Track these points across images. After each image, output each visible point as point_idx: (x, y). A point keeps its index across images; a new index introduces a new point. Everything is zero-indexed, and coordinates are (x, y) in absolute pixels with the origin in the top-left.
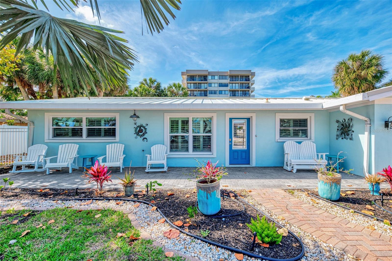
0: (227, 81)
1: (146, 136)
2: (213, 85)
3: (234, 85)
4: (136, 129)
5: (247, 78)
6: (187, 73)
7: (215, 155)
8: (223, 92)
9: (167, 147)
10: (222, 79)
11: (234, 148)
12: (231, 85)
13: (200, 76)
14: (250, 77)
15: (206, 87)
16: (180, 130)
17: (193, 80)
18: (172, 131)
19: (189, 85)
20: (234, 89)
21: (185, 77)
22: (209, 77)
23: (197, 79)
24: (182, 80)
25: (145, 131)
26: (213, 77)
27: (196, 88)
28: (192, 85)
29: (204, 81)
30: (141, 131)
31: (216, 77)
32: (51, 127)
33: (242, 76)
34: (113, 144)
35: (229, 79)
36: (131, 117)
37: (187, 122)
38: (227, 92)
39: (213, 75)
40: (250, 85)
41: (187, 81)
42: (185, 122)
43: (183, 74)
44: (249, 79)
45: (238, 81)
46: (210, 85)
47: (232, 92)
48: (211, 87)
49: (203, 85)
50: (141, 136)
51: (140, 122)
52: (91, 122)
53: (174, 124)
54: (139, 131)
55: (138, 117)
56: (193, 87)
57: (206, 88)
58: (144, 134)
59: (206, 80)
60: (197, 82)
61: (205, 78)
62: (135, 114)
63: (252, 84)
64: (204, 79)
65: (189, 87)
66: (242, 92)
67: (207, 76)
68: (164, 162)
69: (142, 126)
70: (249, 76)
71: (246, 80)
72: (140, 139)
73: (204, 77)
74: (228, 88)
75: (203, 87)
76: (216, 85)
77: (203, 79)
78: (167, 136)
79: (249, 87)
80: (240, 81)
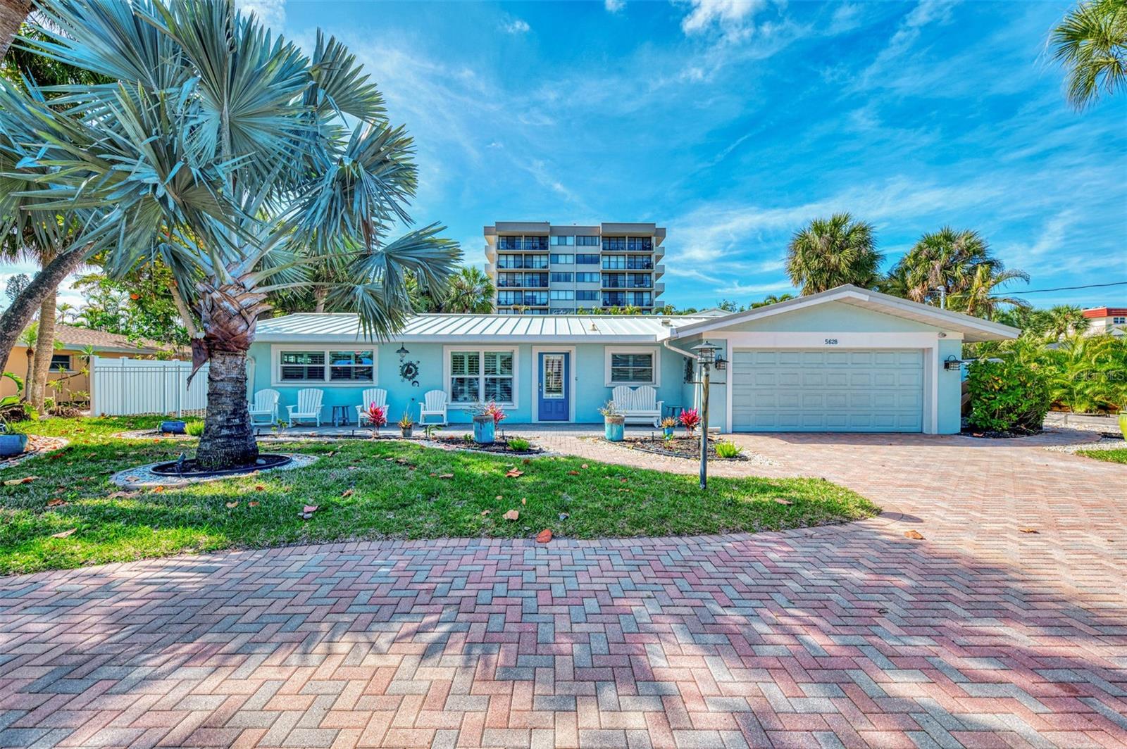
0: (594, 250)
1: (416, 378)
2: (562, 259)
3: (613, 259)
4: (403, 368)
5: (646, 243)
6: (497, 230)
7: (516, 407)
8: (587, 277)
9: (447, 393)
10: (584, 245)
11: (546, 396)
12: (606, 259)
13: (530, 237)
14: (654, 240)
15: (543, 264)
16: (466, 370)
17: (514, 247)
18: (454, 372)
19: (503, 258)
20: (613, 269)
21: (494, 239)
22: (553, 240)
23: (523, 245)
24: (486, 247)
25: (416, 372)
26: (562, 240)
27: (521, 267)
28: (511, 258)
29: (540, 249)
30: (409, 371)
31: (570, 240)
32: (280, 365)
33: (633, 238)
34: (372, 390)
35: (601, 244)
36: (398, 351)
37: (477, 358)
38: (595, 278)
39: (562, 233)
40: (653, 259)
41: (499, 248)
42: (474, 359)
43: (487, 231)
44: (650, 245)
45: (622, 249)
46: (555, 258)
47: (607, 278)
48: (558, 263)
49: (538, 259)
50: (410, 378)
51: (408, 359)
52: (336, 357)
53: (457, 361)
54: (407, 371)
55: (407, 352)
56: (512, 264)
57: (545, 267)
58: (414, 376)
59: (546, 248)
60: (523, 251)
61: (542, 241)
62: (403, 348)
63: (658, 258)
64: (541, 244)
65: (504, 264)
66: (633, 277)
67: (547, 237)
68: (444, 412)
69: (411, 364)
70: (650, 238)
71: (644, 248)
72: (408, 382)
73: (540, 240)
74: (599, 268)
75: (538, 264)
76: (570, 259)
77: (538, 245)
78: (448, 377)
79: (649, 266)
80: (629, 249)
